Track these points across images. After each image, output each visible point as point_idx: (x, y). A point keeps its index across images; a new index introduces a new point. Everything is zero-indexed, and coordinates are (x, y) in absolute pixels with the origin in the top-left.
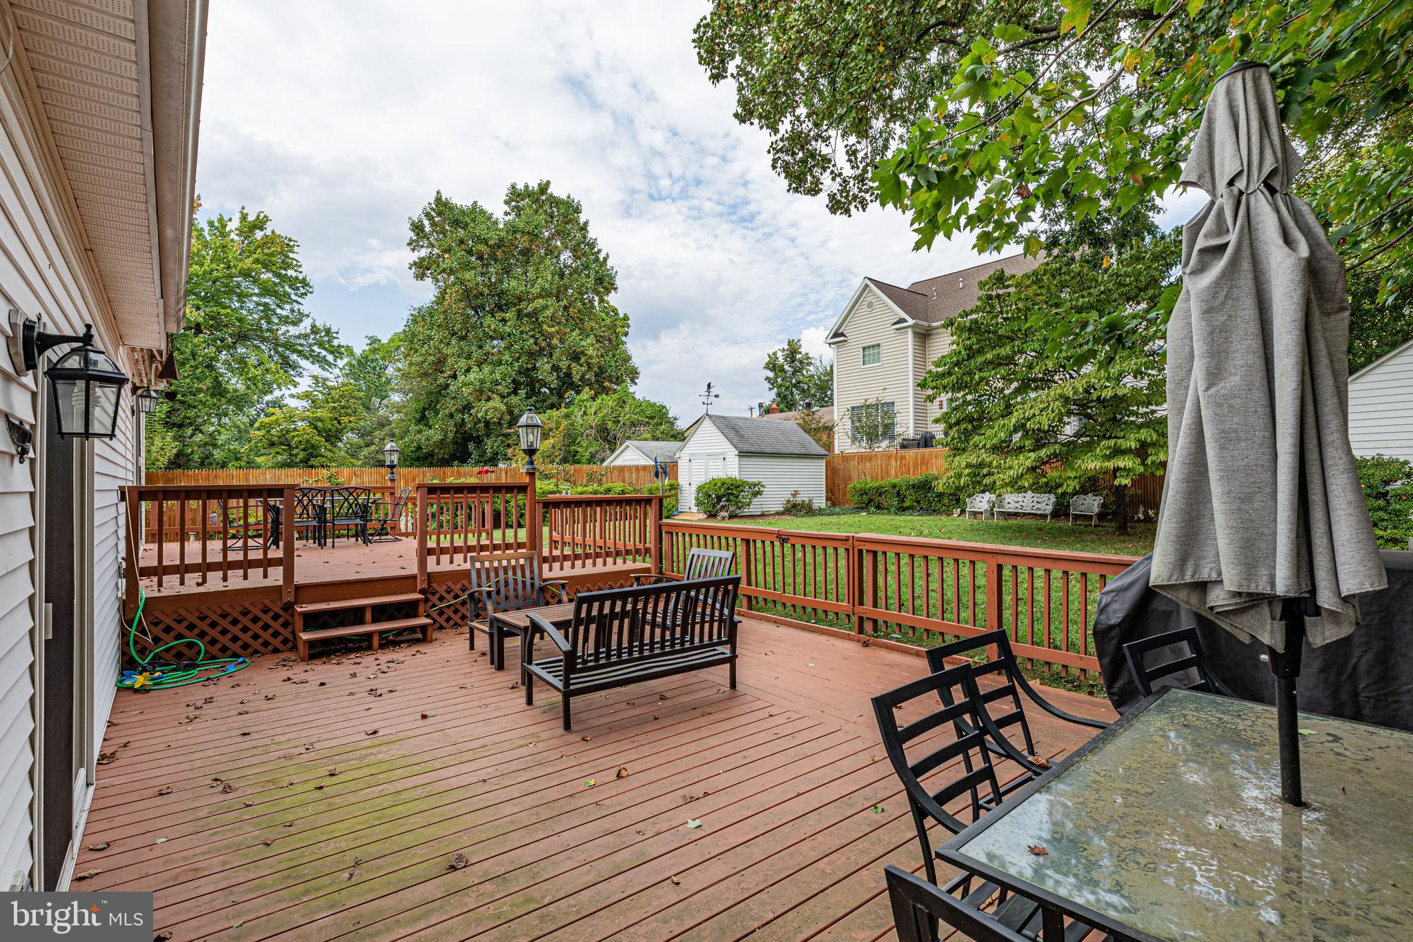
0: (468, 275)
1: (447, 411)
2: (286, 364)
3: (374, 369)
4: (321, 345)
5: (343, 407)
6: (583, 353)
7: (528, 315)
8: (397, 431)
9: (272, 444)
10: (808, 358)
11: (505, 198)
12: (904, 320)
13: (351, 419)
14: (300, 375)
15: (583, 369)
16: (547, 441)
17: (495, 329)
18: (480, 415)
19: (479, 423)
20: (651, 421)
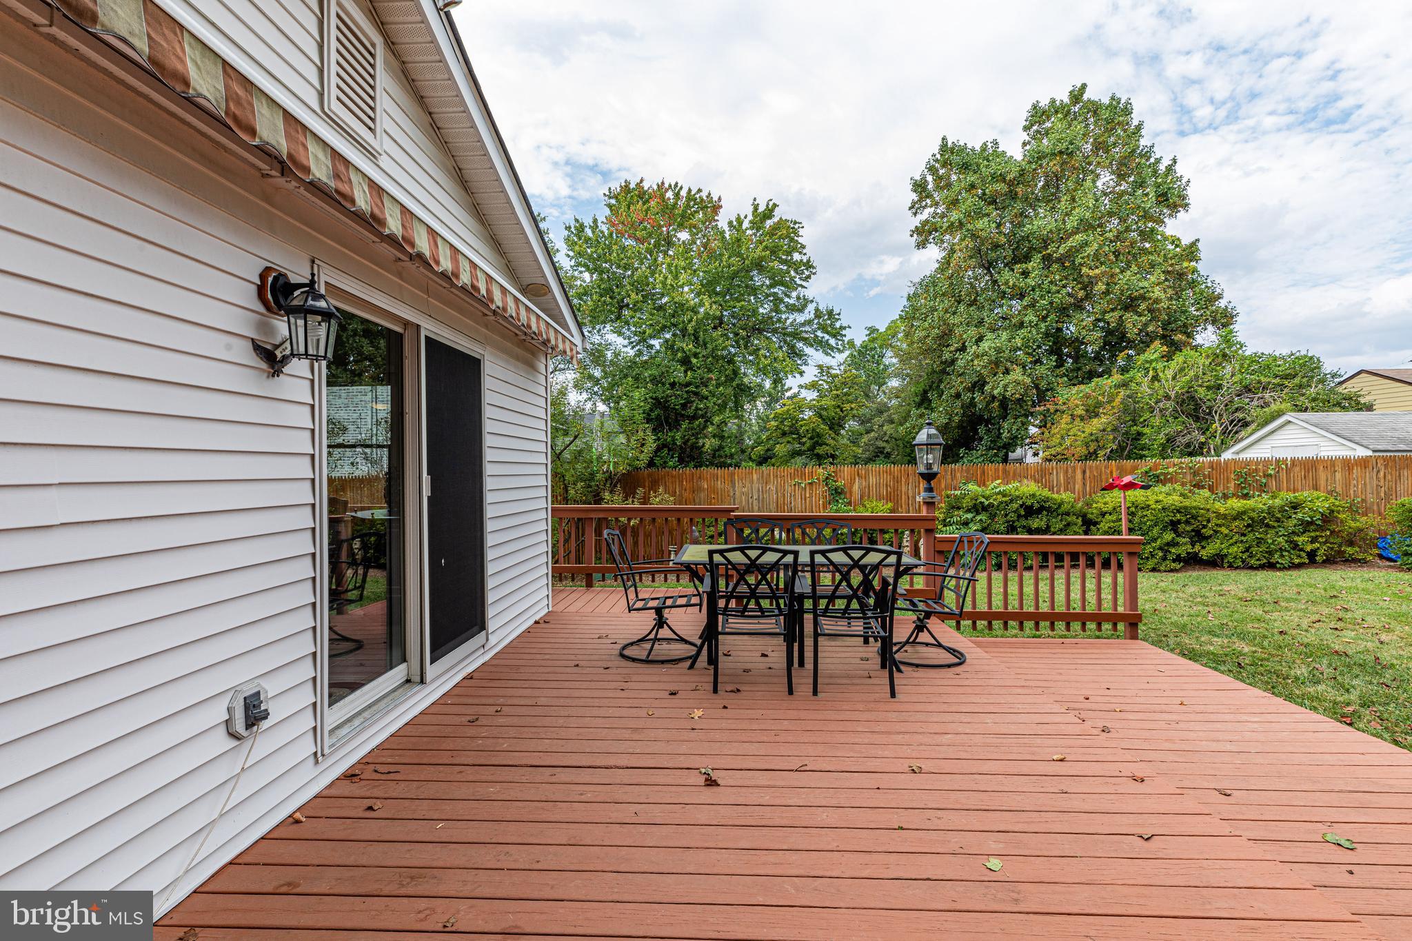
0: (981, 224)
1: (953, 391)
2: (794, 353)
3: (873, 357)
4: (823, 328)
5: (846, 394)
6: (1143, 298)
7: (1060, 260)
8: (895, 417)
9: (784, 434)
11: (1024, 123)
13: (853, 406)
14: (806, 364)
15: (1143, 319)
16: (1095, 421)
17: (1014, 285)
18: (996, 392)
19: (993, 402)
20: (1286, 383)
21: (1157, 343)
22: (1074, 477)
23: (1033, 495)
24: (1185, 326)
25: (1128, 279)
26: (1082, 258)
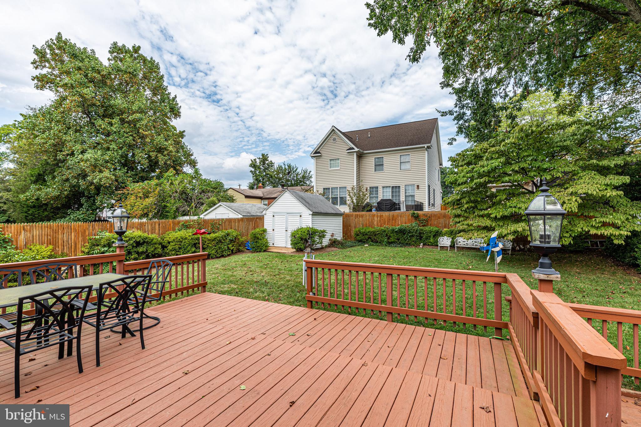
0: (84, 91)
1: (63, 177)
6: (165, 149)
7: (129, 123)
10: (272, 163)
11: (109, 49)
12: (353, 149)
15: (166, 158)
16: (147, 199)
17: (104, 128)
18: (95, 181)
19: (91, 185)
20: (215, 190)
21: (172, 169)
22: (155, 227)
23: (140, 236)
24: (180, 163)
25: (159, 139)
26: (140, 125)
